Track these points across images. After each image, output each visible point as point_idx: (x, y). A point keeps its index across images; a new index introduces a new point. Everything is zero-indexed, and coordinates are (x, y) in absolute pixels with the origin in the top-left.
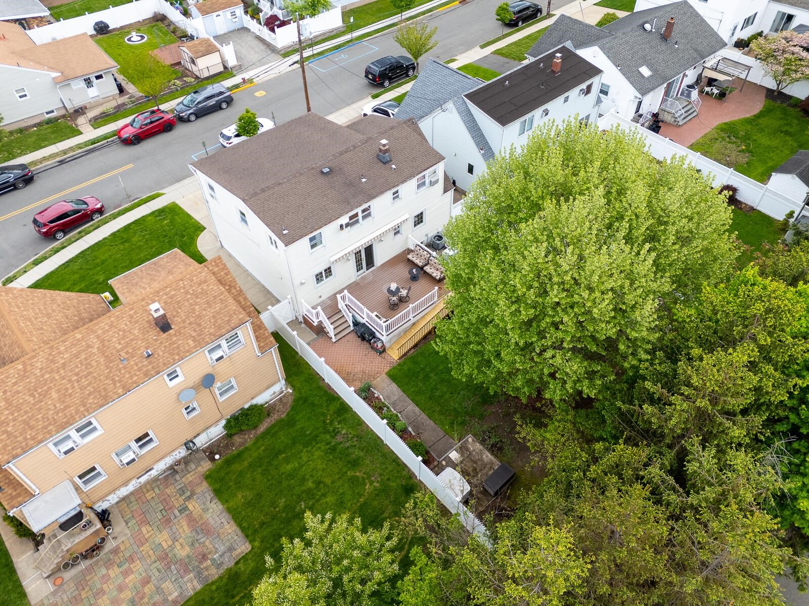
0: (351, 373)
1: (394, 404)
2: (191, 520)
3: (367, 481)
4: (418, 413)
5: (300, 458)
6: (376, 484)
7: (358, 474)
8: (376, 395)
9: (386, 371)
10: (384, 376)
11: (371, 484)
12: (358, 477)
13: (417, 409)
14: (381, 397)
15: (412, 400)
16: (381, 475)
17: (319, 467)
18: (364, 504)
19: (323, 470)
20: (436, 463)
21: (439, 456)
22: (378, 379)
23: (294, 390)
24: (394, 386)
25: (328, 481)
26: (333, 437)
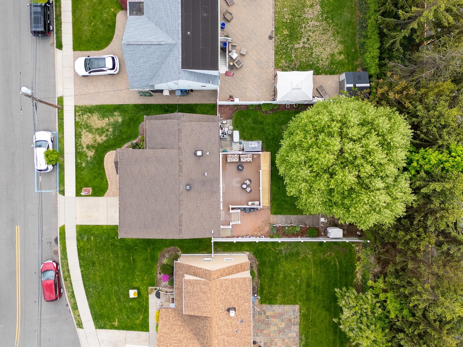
0: (259, 226)
1: (286, 223)
2: (274, 317)
3: (307, 255)
4: (297, 217)
5: (281, 270)
6: (311, 253)
7: (302, 256)
8: (278, 226)
9: (270, 213)
10: (271, 216)
11: (309, 255)
12: (303, 257)
13: (295, 216)
14: (280, 225)
15: (290, 215)
16: (309, 249)
17: (290, 266)
18: (314, 262)
19: (292, 266)
20: (320, 228)
21: (319, 225)
22: (271, 219)
23: (249, 252)
24: (279, 216)
25: (297, 267)
26: (281, 254)
